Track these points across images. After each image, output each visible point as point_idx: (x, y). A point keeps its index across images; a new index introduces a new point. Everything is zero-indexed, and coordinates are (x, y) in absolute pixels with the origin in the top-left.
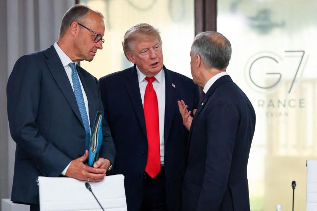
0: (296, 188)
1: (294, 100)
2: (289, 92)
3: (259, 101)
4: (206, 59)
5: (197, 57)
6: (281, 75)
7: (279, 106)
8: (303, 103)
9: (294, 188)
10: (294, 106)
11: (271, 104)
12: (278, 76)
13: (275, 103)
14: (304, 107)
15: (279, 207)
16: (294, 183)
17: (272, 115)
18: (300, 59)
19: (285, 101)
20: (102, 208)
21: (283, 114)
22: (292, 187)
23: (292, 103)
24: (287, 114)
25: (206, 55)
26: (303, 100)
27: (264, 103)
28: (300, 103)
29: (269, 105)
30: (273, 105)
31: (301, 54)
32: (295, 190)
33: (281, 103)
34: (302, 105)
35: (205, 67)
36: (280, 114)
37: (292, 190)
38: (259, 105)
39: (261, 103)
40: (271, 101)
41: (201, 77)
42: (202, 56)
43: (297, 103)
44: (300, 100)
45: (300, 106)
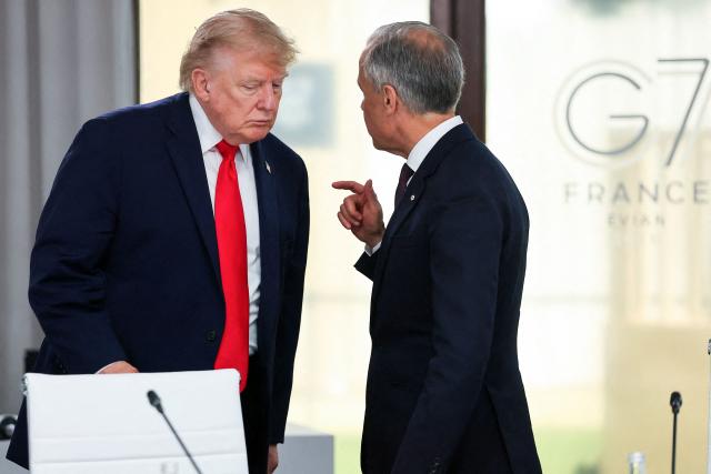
0: (682, 409)
1: (680, 185)
2: (669, 163)
3: (590, 186)
4: (410, 93)
5: (387, 90)
6: (647, 120)
7: (640, 199)
8: (704, 192)
9: (675, 410)
10: (681, 200)
11: (621, 193)
12: (640, 123)
13: (633, 192)
14: (703, 201)
15: (637, 458)
16: (676, 399)
17: (624, 222)
18: (696, 79)
19: (657, 187)
20: (189, 455)
21: (652, 219)
22: (670, 408)
23: (676, 193)
24: (660, 220)
25: (409, 84)
26: (702, 183)
27: (603, 189)
28: (696, 192)
29: (616, 197)
30: (626, 198)
31: (700, 66)
32: (679, 416)
33: (647, 191)
34: (700, 197)
35: (409, 111)
36: (645, 220)
37: (673, 415)
38: (590, 197)
39: (596, 191)
40: (621, 186)
41: (397, 136)
42: (400, 88)
43: (687, 192)
44: (696, 185)
45: (696, 199)
